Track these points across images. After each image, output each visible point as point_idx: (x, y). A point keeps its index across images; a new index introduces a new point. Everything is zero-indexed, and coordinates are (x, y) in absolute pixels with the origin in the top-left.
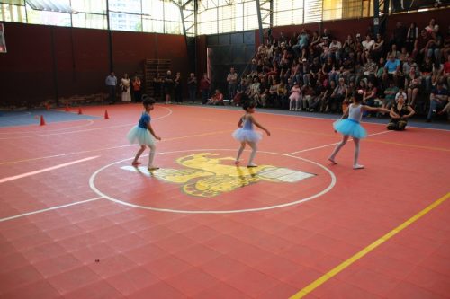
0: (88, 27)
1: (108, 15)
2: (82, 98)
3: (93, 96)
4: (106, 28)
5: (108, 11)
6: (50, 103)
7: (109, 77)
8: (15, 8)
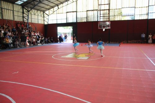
0: (140, 19)
1: (148, 14)
2: (135, 41)
3: (139, 40)
4: (147, 18)
5: (148, 13)
6: (125, 42)
7: (142, 35)
8: (119, 16)
